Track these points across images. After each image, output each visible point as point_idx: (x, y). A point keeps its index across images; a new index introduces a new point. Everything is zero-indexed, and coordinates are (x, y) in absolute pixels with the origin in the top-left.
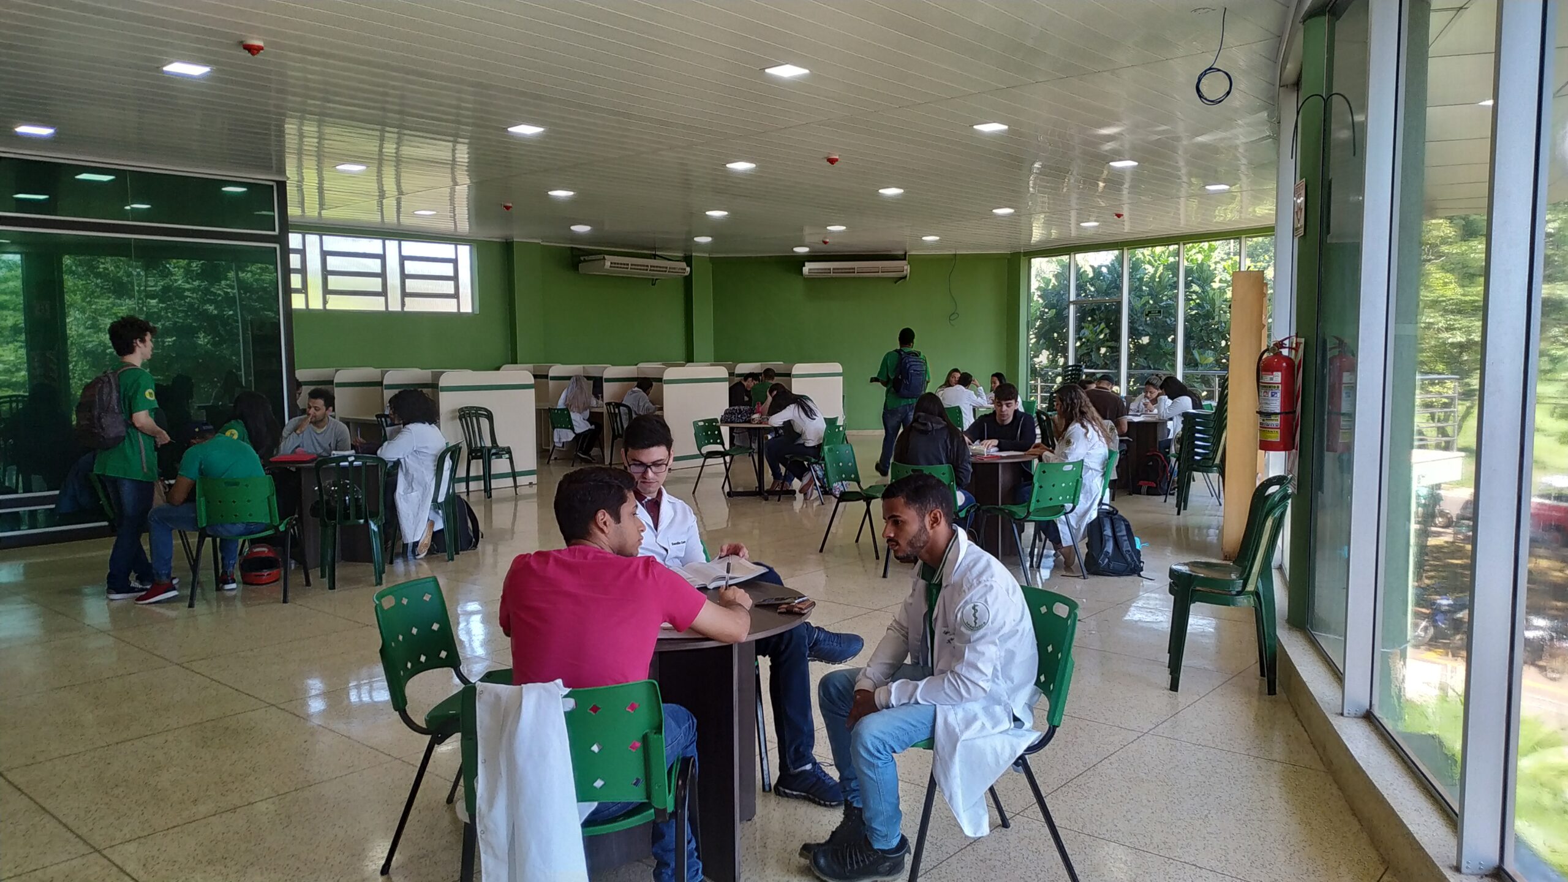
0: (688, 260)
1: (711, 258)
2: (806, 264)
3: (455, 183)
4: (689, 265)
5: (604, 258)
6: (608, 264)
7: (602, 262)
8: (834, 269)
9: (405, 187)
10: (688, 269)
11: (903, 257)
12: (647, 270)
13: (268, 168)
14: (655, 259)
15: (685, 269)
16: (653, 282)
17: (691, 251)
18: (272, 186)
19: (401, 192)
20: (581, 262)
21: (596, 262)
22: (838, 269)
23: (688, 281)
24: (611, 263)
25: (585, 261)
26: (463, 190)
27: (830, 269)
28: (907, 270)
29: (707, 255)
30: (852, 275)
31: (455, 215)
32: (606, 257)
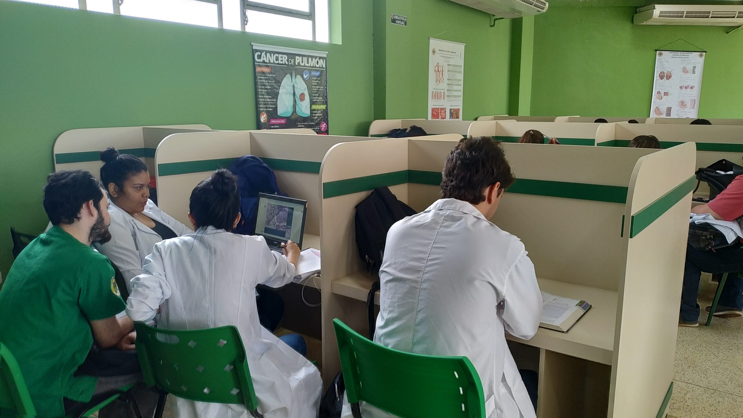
2: (656, 6)
8: (687, 12)
10: (547, 4)
22: (692, 12)
27: (683, 12)
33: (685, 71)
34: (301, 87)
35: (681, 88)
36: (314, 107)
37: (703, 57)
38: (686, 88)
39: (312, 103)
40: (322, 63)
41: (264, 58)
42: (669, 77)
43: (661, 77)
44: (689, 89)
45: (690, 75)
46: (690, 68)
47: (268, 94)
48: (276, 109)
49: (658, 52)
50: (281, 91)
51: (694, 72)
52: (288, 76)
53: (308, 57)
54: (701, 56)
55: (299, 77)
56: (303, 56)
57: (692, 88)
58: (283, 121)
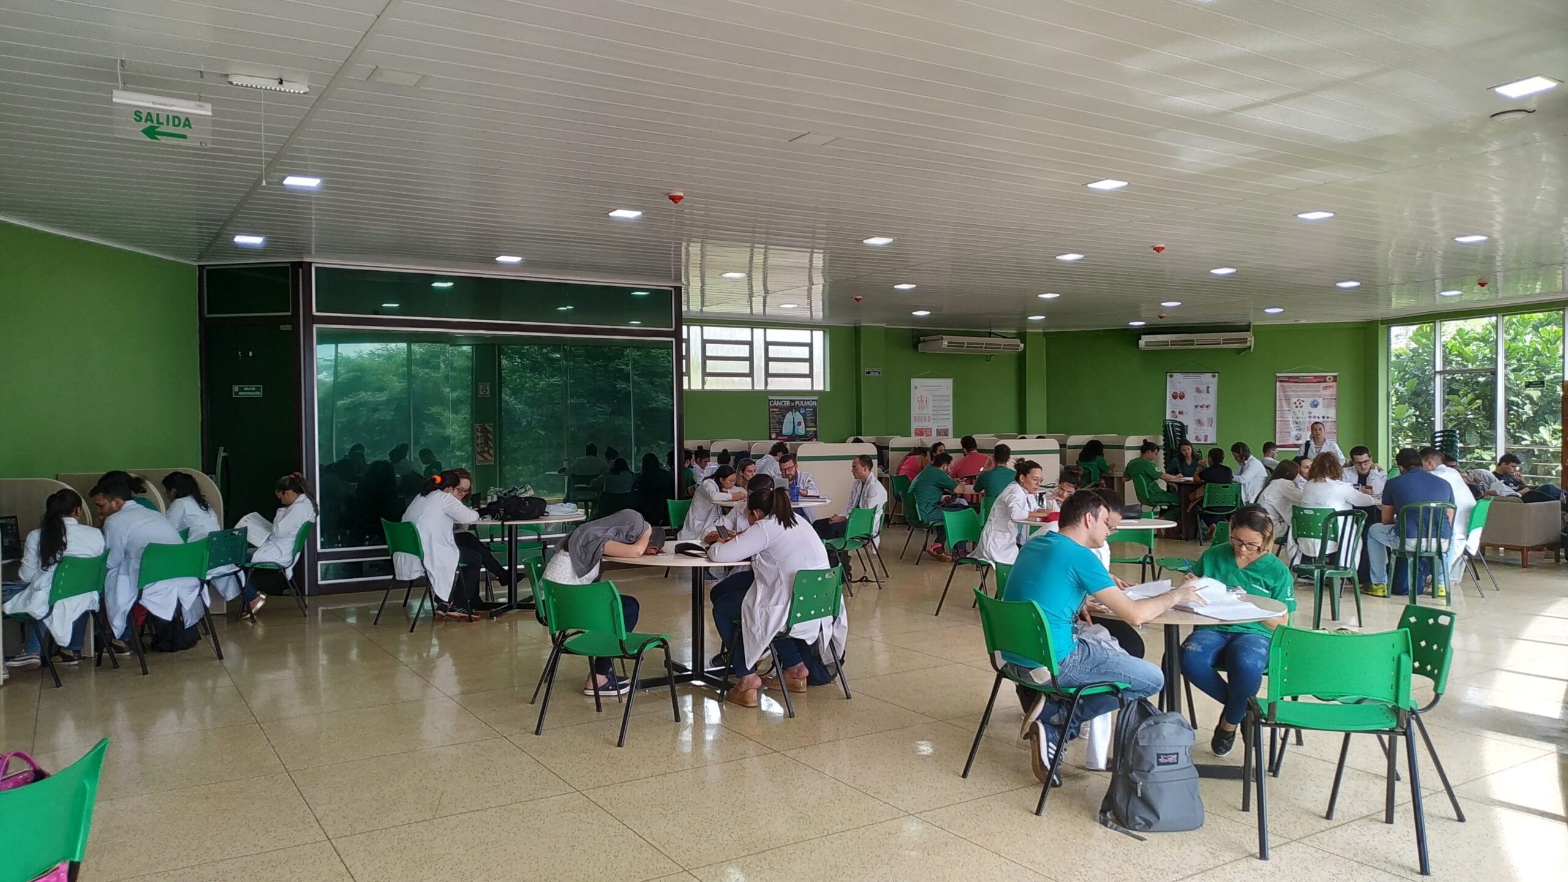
0: (1022, 336)
1: (1045, 334)
2: (1143, 337)
3: (812, 284)
4: (1023, 341)
5: (942, 339)
6: (945, 343)
7: (940, 341)
8: (1171, 341)
9: (769, 288)
10: (1022, 345)
11: (1246, 328)
12: (982, 347)
13: (667, 277)
14: (990, 337)
15: (1019, 346)
16: (988, 358)
17: (1026, 328)
18: (671, 291)
19: (766, 291)
20: (920, 342)
21: (935, 342)
22: (1176, 341)
23: (1021, 357)
24: (949, 343)
25: (924, 341)
26: (818, 289)
27: (1168, 341)
28: (1251, 341)
29: (1041, 331)
30: (1193, 347)
31: (811, 307)
32: (944, 337)
33: (1198, 390)
34: (799, 417)
35: (1196, 407)
36: (808, 429)
37: (1216, 378)
38: (1201, 407)
39: (806, 427)
40: (815, 403)
41: (775, 403)
42: (1182, 397)
43: (1175, 397)
44: (1205, 408)
45: (1204, 395)
46: (1203, 388)
47: (777, 423)
48: (782, 431)
49: (1168, 374)
50: (785, 421)
51: (1208, 392)
52: (790, 412)
53: (804, 401)
54: (1214, 376)
55: (797, 413)
56: (800, 400)
57: (1207, 407)
58: (786, 438)
